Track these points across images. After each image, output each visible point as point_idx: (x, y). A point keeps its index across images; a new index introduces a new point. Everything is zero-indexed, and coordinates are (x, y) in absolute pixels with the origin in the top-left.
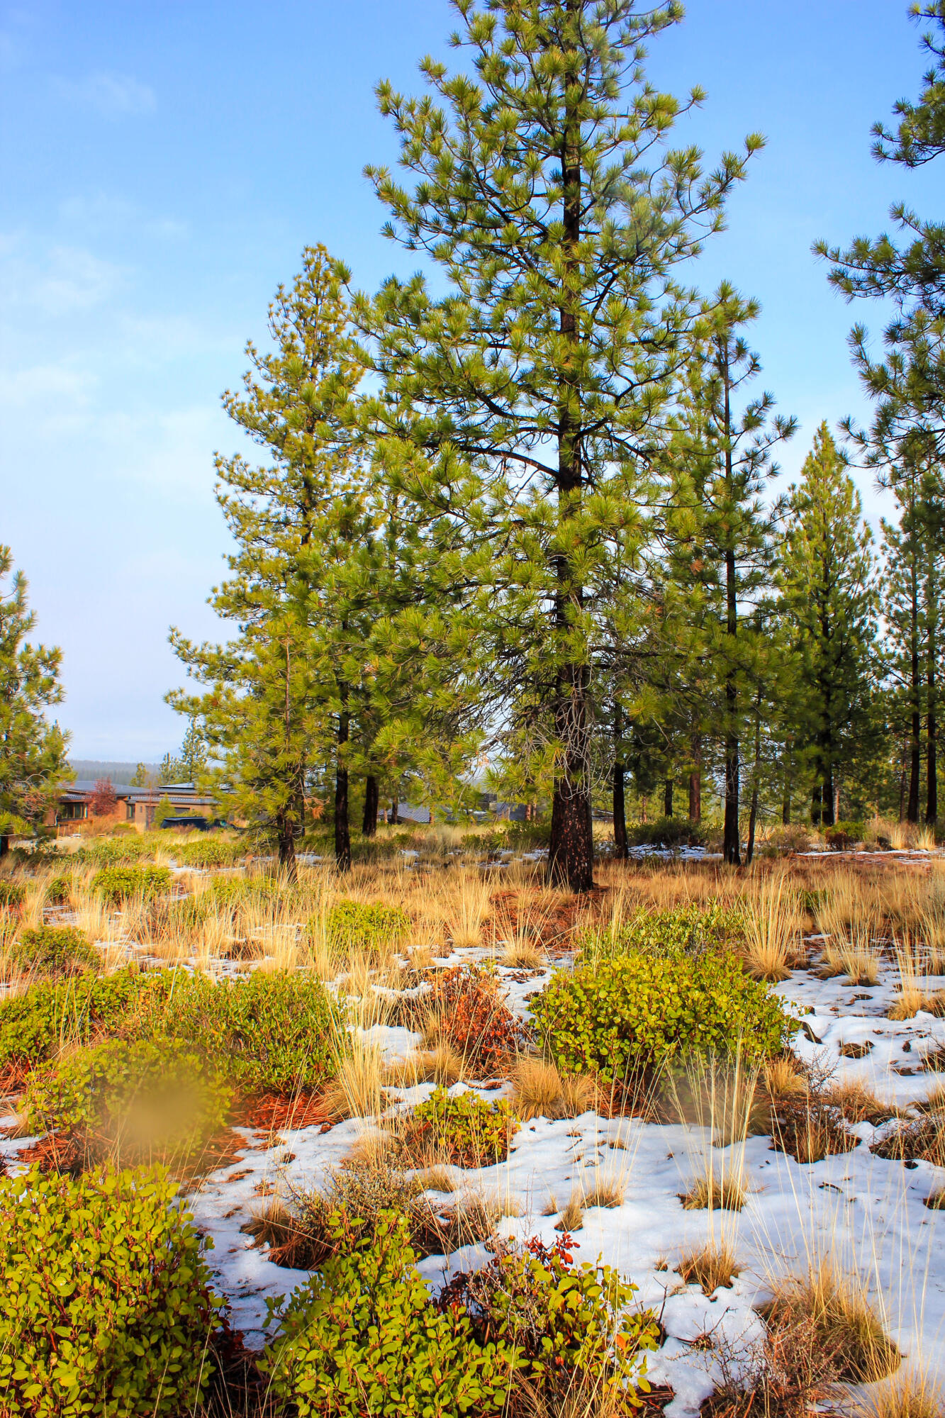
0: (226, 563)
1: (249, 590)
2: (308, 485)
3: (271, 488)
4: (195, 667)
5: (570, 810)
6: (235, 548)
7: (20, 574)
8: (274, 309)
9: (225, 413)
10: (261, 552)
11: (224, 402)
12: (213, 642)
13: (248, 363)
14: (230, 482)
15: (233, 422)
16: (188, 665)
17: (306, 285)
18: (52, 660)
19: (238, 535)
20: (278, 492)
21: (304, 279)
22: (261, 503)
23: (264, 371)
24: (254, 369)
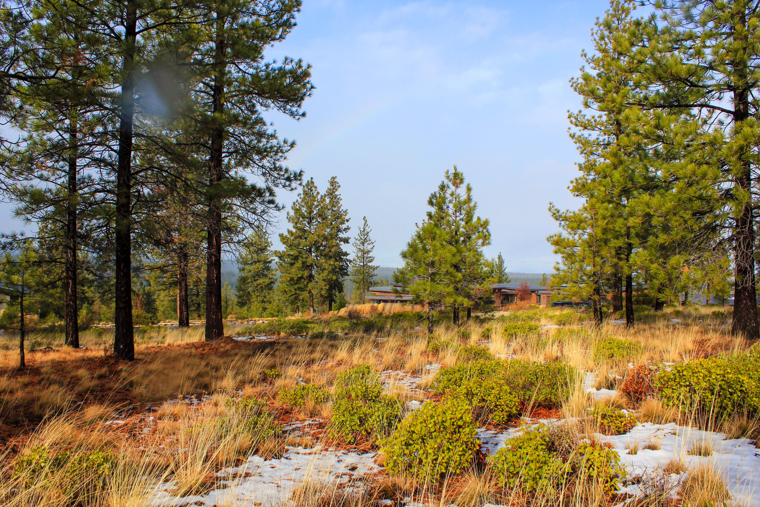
0: (577, 167)
1: (589, 181)
2: (618, 123)
3: (598, 126)
4: (563, 223)
5: (744, 295)
6: (582, 160)
7: (468, 185)
8: (594, 31)
9: (572, 89)
10: (595, 161)
11: (571, 83)
12: (571, 210)
13: (583, 61)
14: (576, 125)
15: (577, 93)
16: (558, 222)
17: (611, 15)
18: (485, 224)
19: (582, 153)
20: (602, 128)
21: (611, 12)
22: (594, 135)
23: (592, 65)
24: (586, 64)
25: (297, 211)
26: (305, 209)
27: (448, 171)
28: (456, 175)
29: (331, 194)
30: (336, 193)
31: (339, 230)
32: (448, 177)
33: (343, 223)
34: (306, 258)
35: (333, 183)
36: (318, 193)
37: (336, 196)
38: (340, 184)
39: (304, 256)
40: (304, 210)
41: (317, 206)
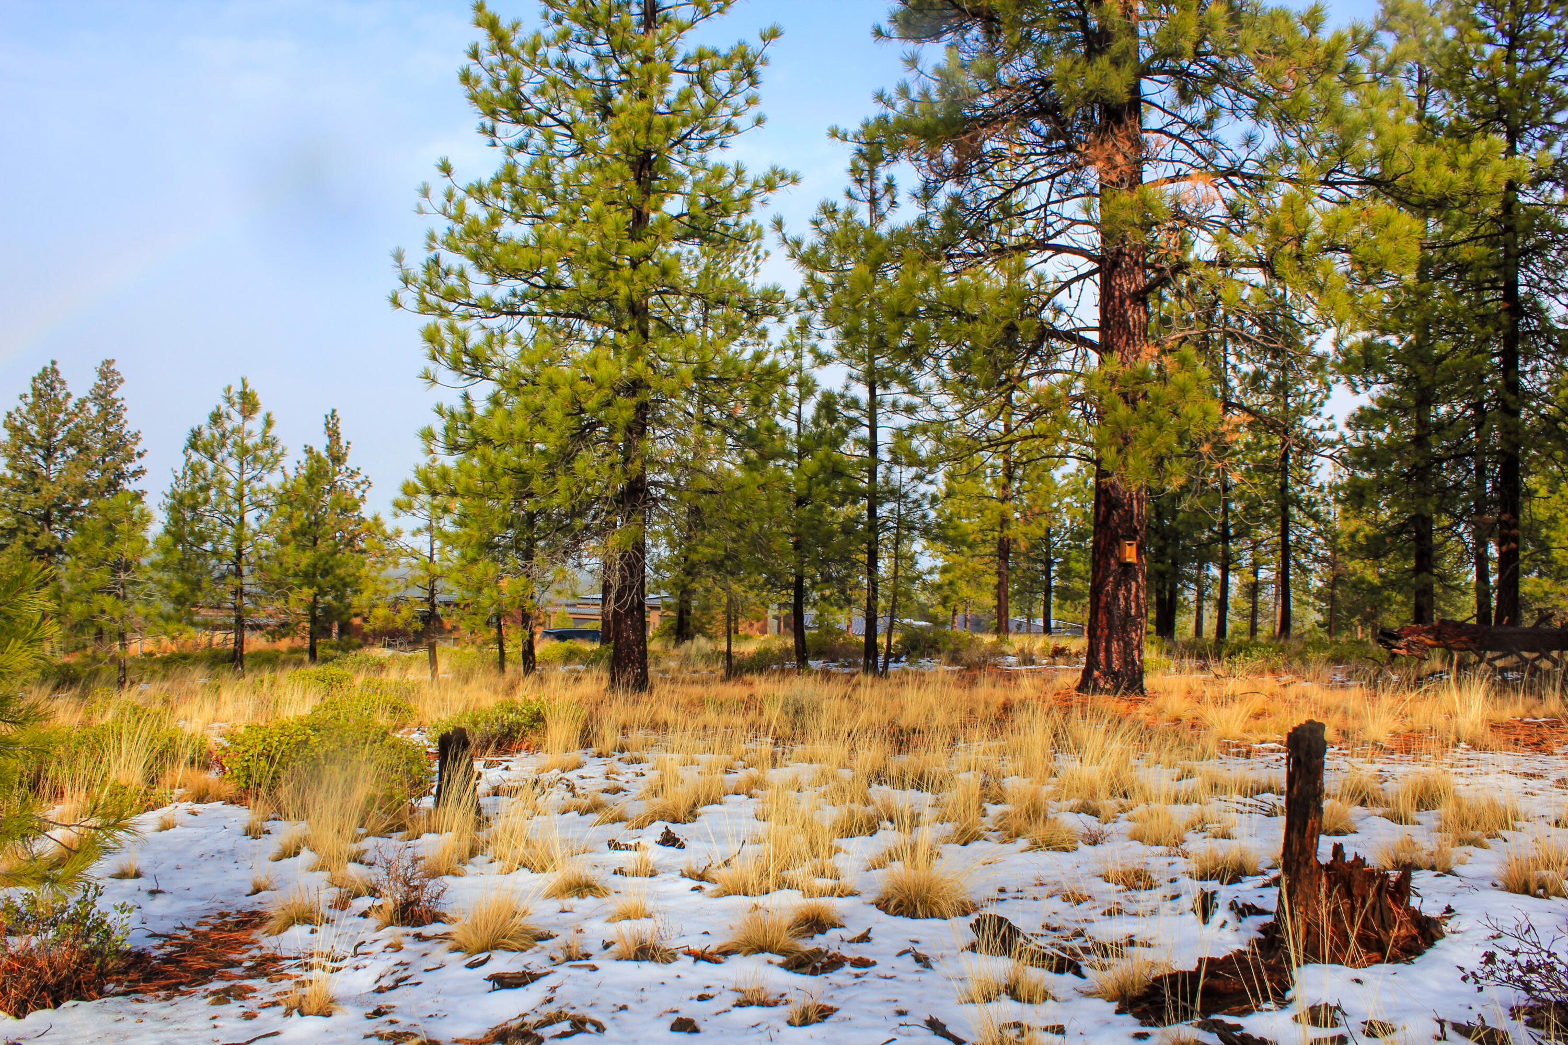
25: (17, 431)
26: (36, 428)
27: (229, 389)
28: (244, 395)
29: (103, 397)
30: (115, 395)
31: (121, 475)
32: (229, 399)
33: (129, 459)
34: (36, 535)
35: (108, 373)
36: (69, 395)
37: (114, 402)
38: (123, 375)
39: (32, 530)
40: (33, 429)
41: (64, 423)
